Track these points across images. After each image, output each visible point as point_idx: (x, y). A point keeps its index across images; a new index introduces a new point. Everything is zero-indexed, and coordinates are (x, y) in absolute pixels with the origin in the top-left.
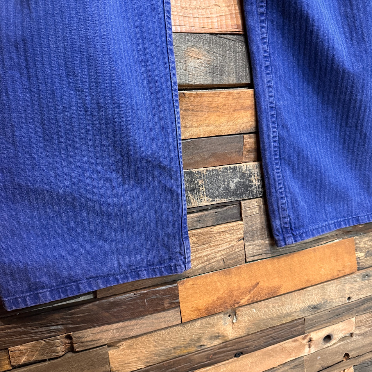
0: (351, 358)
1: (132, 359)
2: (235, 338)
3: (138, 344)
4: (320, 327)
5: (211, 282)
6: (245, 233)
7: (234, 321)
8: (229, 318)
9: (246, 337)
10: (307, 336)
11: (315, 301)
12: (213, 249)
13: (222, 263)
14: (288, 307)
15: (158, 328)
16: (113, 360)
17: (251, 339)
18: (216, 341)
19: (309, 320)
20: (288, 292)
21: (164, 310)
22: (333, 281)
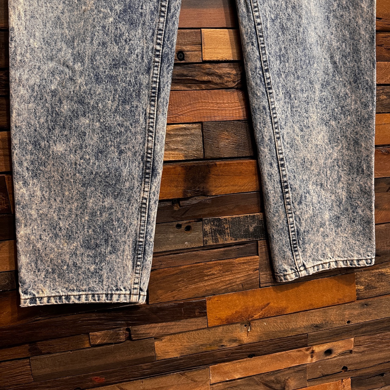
0: (349, 371)
1: (171, 349)
2: (248, 343)
3: (176, 339)
4: (322, 342)
5: (231, 300)
6: (260, 265)
7: (249, 330)
8: (245, 327)
9: (258, 343)
10: (310, 348)
11: (317, 321)
12: (235, 276)
13: (241, 286)
14: (294, 324)
15: (191, 329)
16: (158, 349)
17: (262, 345)
18: (235, 343)
19: (311, 336)
20: (293, 312)
21: (195, 317)
22: (333, 307)
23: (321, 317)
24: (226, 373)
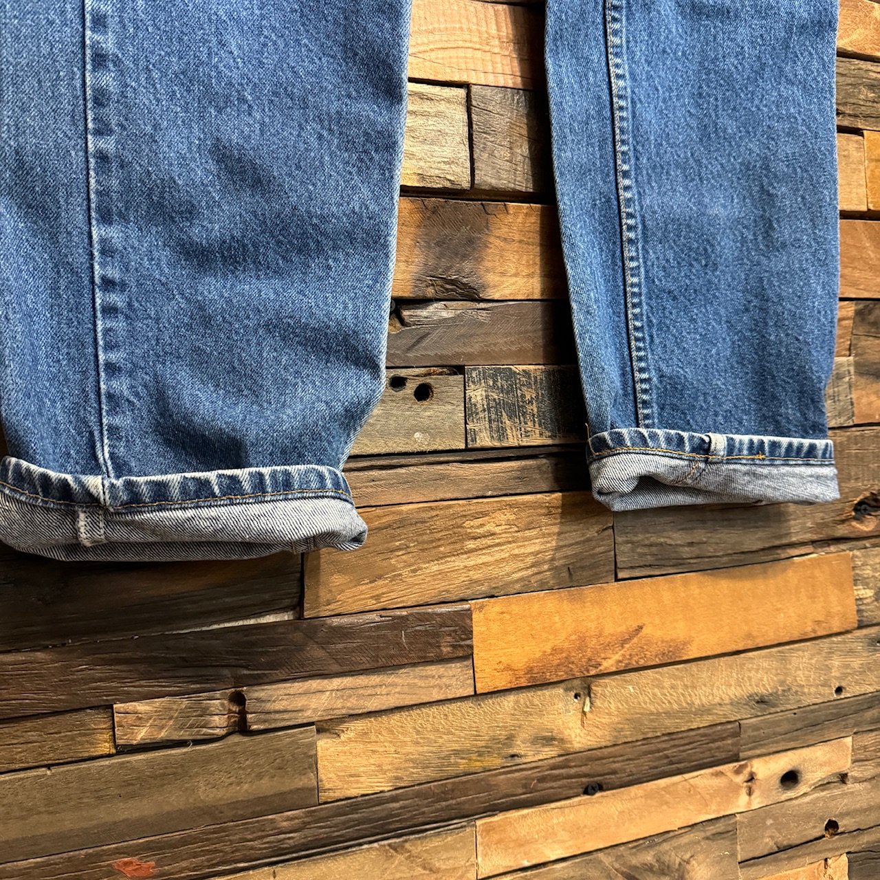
0: (842, 833)
1: (365, 766)
2: (587, 748)
3: (381, 733)
4: (775, 749)
5: (540, 614)
7: (587, 709)
8: (575, 700)
9: (611, 750)
10: (745, 766)
11: (763, 685)
12: (548, 542)
13: (565, 574)
14: (705, 692)
15: (426, 699)
16: (326, 763)
17: (622, 756)
18: (546, 749)
19: (749, 727)
20: (704, 655)
21: (441, 660)
22: (803, 644)
23: (774, 671)
24: (521, 843)
